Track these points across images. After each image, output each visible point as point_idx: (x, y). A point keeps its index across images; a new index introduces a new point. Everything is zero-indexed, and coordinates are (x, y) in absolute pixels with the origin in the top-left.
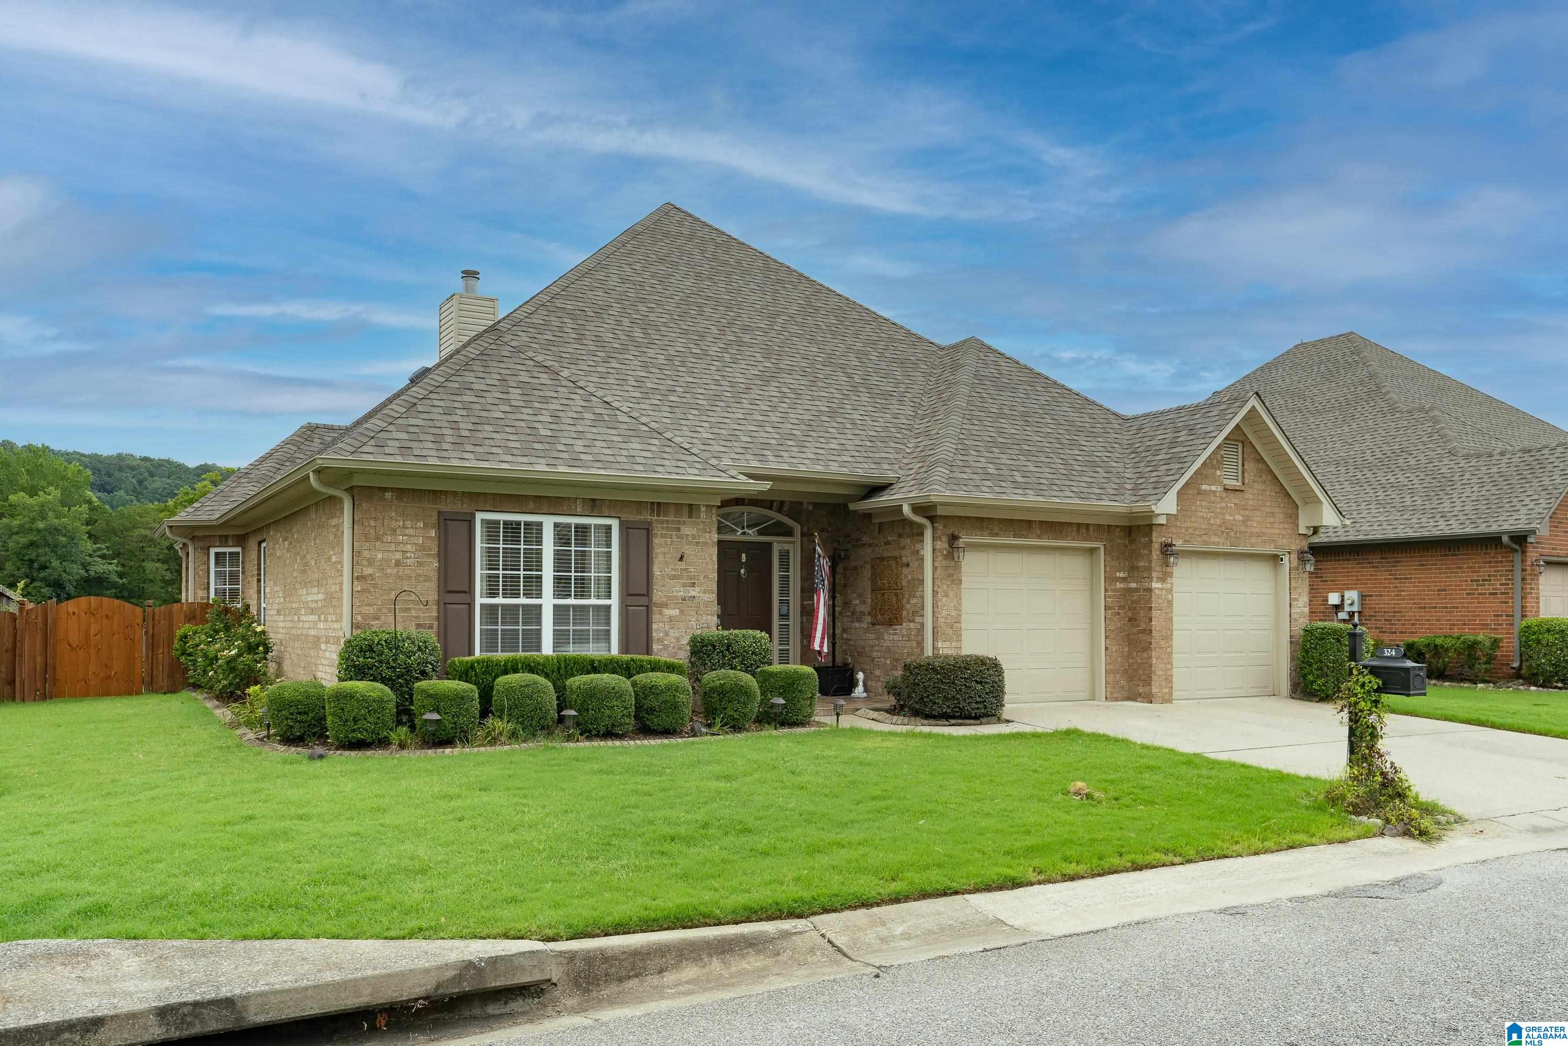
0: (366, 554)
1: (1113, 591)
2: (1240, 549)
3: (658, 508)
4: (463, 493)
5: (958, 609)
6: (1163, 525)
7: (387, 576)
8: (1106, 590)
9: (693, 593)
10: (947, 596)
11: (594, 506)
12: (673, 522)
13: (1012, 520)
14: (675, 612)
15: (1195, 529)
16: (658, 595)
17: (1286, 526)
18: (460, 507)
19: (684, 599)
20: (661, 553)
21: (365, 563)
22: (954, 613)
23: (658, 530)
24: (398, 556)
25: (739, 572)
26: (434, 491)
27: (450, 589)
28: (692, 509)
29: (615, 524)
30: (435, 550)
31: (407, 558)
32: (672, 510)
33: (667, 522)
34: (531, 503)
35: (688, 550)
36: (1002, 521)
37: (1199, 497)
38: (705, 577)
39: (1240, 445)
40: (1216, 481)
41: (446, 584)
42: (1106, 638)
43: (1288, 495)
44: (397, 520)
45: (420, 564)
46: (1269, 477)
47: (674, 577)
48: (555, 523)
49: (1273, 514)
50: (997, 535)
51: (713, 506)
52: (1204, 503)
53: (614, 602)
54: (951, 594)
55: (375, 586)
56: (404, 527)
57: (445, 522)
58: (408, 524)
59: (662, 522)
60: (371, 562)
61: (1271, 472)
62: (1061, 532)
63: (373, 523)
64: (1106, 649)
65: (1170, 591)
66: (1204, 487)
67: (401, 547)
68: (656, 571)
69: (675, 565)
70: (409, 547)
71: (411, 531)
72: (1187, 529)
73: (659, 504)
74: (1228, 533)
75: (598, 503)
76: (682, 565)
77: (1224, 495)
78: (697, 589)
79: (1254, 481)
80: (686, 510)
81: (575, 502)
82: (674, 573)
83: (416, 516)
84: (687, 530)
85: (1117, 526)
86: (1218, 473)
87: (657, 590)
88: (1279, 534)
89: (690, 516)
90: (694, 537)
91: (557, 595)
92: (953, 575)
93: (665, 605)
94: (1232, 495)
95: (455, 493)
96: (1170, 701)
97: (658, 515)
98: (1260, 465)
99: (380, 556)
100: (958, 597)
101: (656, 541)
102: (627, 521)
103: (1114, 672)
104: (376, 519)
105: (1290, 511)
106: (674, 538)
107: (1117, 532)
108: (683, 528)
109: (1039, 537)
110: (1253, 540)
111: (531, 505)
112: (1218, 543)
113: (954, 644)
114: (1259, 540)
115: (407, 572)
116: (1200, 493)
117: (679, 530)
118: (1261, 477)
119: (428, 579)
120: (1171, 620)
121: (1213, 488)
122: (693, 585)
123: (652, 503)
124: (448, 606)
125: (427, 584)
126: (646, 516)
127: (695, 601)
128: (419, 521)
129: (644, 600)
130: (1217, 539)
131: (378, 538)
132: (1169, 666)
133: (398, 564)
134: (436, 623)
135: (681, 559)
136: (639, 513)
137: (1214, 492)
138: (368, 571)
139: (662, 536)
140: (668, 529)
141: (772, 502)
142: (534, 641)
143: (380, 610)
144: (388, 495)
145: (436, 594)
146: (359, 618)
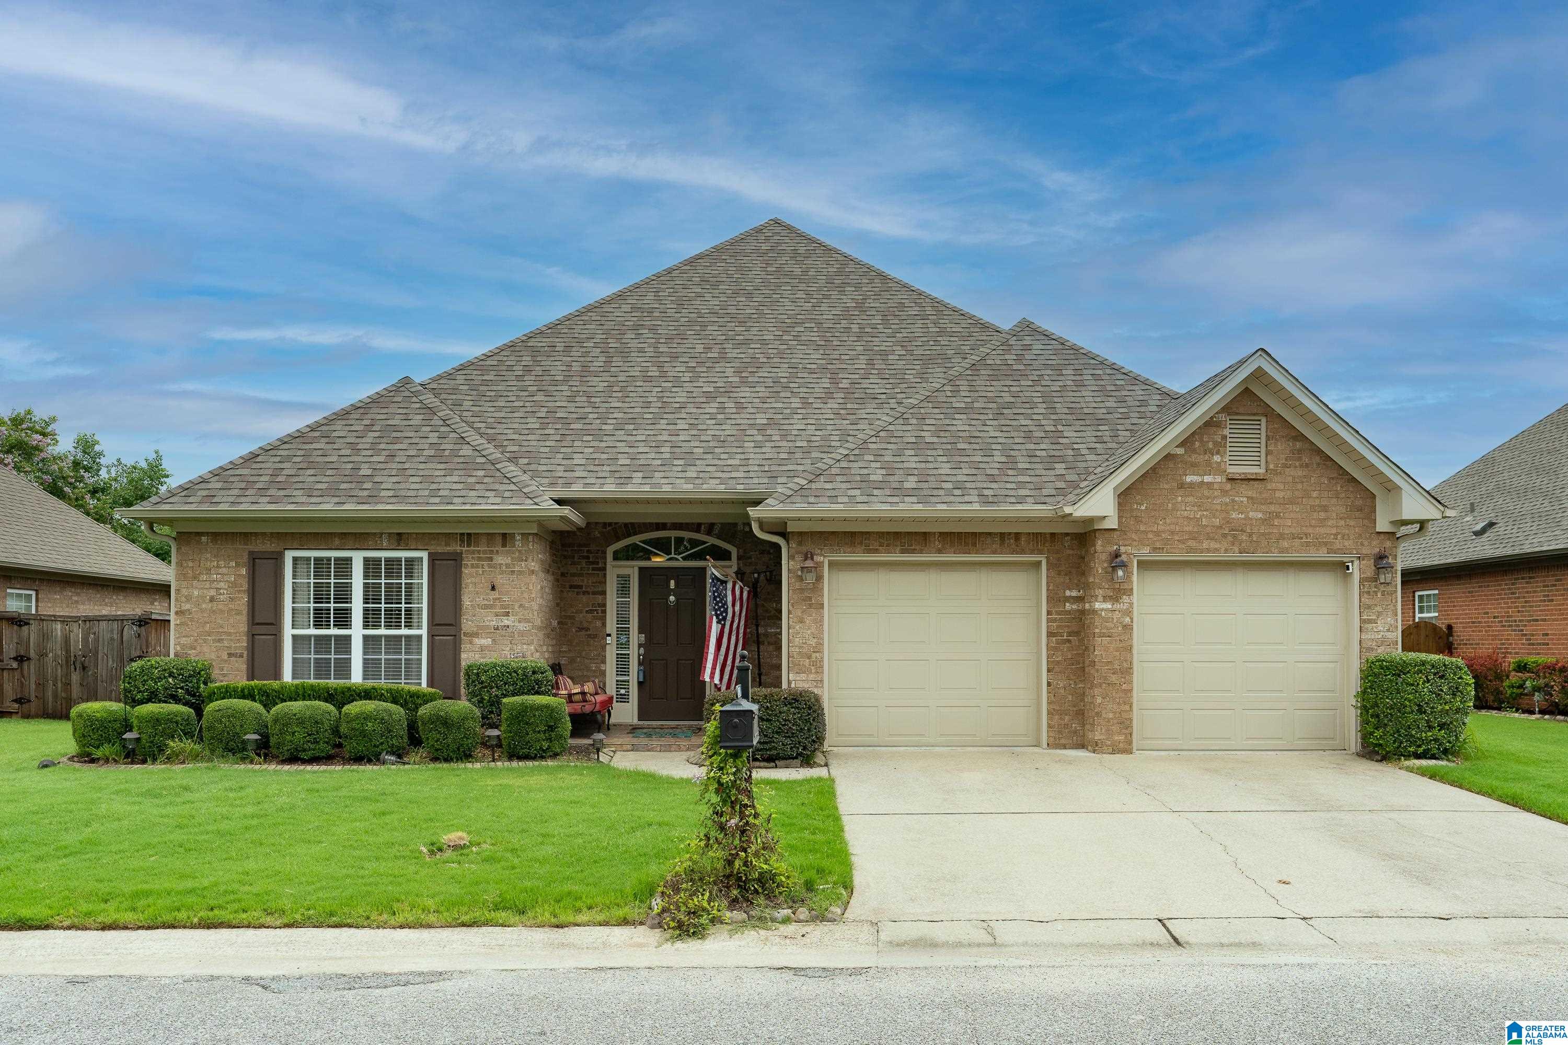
0: (184, 592)
1: (1058, 613)
2: (1259, 556)
3: (468, 538)
4: (272, 533)
5: (819, 637)
6: (1114, 529)
7: (202, 611)
8: (1049, 613)
9: (506, 622)
10: (802, 621)
11: (400, 540)
12: (485, 552)
13: (896, 533)
14: (487, 642)
15: (1172, 533)
16: (467, 625)
17: (1352, 523)
18: (269, 546)
19: (497, 629)
20: (472, 583)
21: (183, 599)
22: (813, 642)
23: (468, 561)
24: (213, 593)
25: (667, 599)
26: (245, 533)
27: (257, 621)
28: (506, 538)
29: (424, 555)
30: (245, 586)
31: (221, 594)
32: (484, 540)
33: (479, 552)
34: (336, 539)
35: (500, 580)
36: (881, 535)
37: (1181, 492)
38: (521, 606)
39: (1264, 420)
40: (1210, 468)
41: (253, 617)
42: (1049, 671)
43: (1354, 480)
44: (211, 561)
45: (232, 599)
46: (1317, 459)
47: (486, 607)
48: (364, 558)
49: (1325, 509)
50: (876, 551)
51: (529, 534)
52: (1191, 499)
53: (424, 632)
54: (808, 620)
55: (192, 620)
56: (218, 567)
57: (254, 560)
58: (222, 563)
59: (473, 552)
60: (188, 598)
61: (1319, 452)
62: (974, 544)
63: (191, 564)
64: (1049, 684)
65: (1129, 612)
66: (1189, 479)
67: (215, 585)
68: (466, 601)
69: (487, 594)
70: (222, 585)
71: (224, 570)
72: (1157, 534)
73: (469, 534)
74: (1234, 536)
75: (404, 537)
76: (495, 594)
77: (1228, 486)
78: (511, 618)
79: (1285, 466)
80: (499, 540)
81: (381, 537)
82: (486, 602)
83: (229, 556)
84: (500, 559)
85: (1067, 534)
86: (1217, 458)
87: (467, 619)
88: (1336, 535)
89: (504, 545)
90: (507, 566)
91: (366, 626)
92: (810, 599)
93: (476, 635)
94: (1244, 489)
95: (264, 534)
96: (1129, 751)
97: (469, 545)
98: (1298, 445)
99: (196, 593)
100: (820, 622)
101: (465, 571)
102: (436, 553)
103: (1062, 713)
104: (193, 560)
105: (1359, 502)
106: (487, 569)
107: (1067, 541)
108: (495, 557)
109: (939, 551)
110: (1285, 544)
111: (337, 542)
112: (1216, 550)
113: (812, 677)
114: (1297, 542)
115: (220, 607)
116: (1182, 486)
117: (491, 559)
118: (1300, 459)
119: (239, 613)
120: (1130, 649)
121: (1207, 479)
122: (507, 614)
123: (462, 534)
124: (256, 637)
125: (238, 617)
126: (455, 547)
127: (509, 630)
128: (232, 560)
129: (451, 630)
130: (1213, 545)
131: (195, 578)
132: (1127, 707)
133: (212, 599)
134: (245, 653)
135: (493, 588)
136: (447, 545)
137: (1210, 485)
138: (187, 606)
139: (473, 566)
140: (480, 559)
141: (699, 525)
142: (344, 668)
143: (196, 641)
144: (204, 539)
145: (246, 626)
146: (179, 648)
